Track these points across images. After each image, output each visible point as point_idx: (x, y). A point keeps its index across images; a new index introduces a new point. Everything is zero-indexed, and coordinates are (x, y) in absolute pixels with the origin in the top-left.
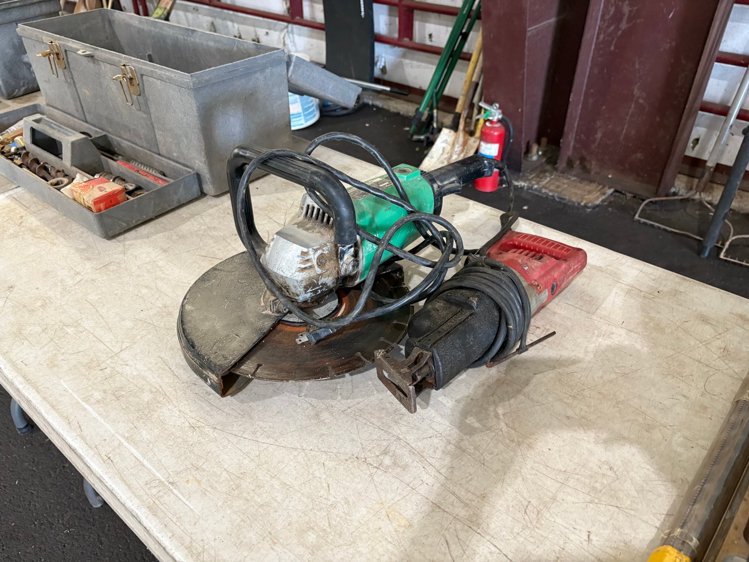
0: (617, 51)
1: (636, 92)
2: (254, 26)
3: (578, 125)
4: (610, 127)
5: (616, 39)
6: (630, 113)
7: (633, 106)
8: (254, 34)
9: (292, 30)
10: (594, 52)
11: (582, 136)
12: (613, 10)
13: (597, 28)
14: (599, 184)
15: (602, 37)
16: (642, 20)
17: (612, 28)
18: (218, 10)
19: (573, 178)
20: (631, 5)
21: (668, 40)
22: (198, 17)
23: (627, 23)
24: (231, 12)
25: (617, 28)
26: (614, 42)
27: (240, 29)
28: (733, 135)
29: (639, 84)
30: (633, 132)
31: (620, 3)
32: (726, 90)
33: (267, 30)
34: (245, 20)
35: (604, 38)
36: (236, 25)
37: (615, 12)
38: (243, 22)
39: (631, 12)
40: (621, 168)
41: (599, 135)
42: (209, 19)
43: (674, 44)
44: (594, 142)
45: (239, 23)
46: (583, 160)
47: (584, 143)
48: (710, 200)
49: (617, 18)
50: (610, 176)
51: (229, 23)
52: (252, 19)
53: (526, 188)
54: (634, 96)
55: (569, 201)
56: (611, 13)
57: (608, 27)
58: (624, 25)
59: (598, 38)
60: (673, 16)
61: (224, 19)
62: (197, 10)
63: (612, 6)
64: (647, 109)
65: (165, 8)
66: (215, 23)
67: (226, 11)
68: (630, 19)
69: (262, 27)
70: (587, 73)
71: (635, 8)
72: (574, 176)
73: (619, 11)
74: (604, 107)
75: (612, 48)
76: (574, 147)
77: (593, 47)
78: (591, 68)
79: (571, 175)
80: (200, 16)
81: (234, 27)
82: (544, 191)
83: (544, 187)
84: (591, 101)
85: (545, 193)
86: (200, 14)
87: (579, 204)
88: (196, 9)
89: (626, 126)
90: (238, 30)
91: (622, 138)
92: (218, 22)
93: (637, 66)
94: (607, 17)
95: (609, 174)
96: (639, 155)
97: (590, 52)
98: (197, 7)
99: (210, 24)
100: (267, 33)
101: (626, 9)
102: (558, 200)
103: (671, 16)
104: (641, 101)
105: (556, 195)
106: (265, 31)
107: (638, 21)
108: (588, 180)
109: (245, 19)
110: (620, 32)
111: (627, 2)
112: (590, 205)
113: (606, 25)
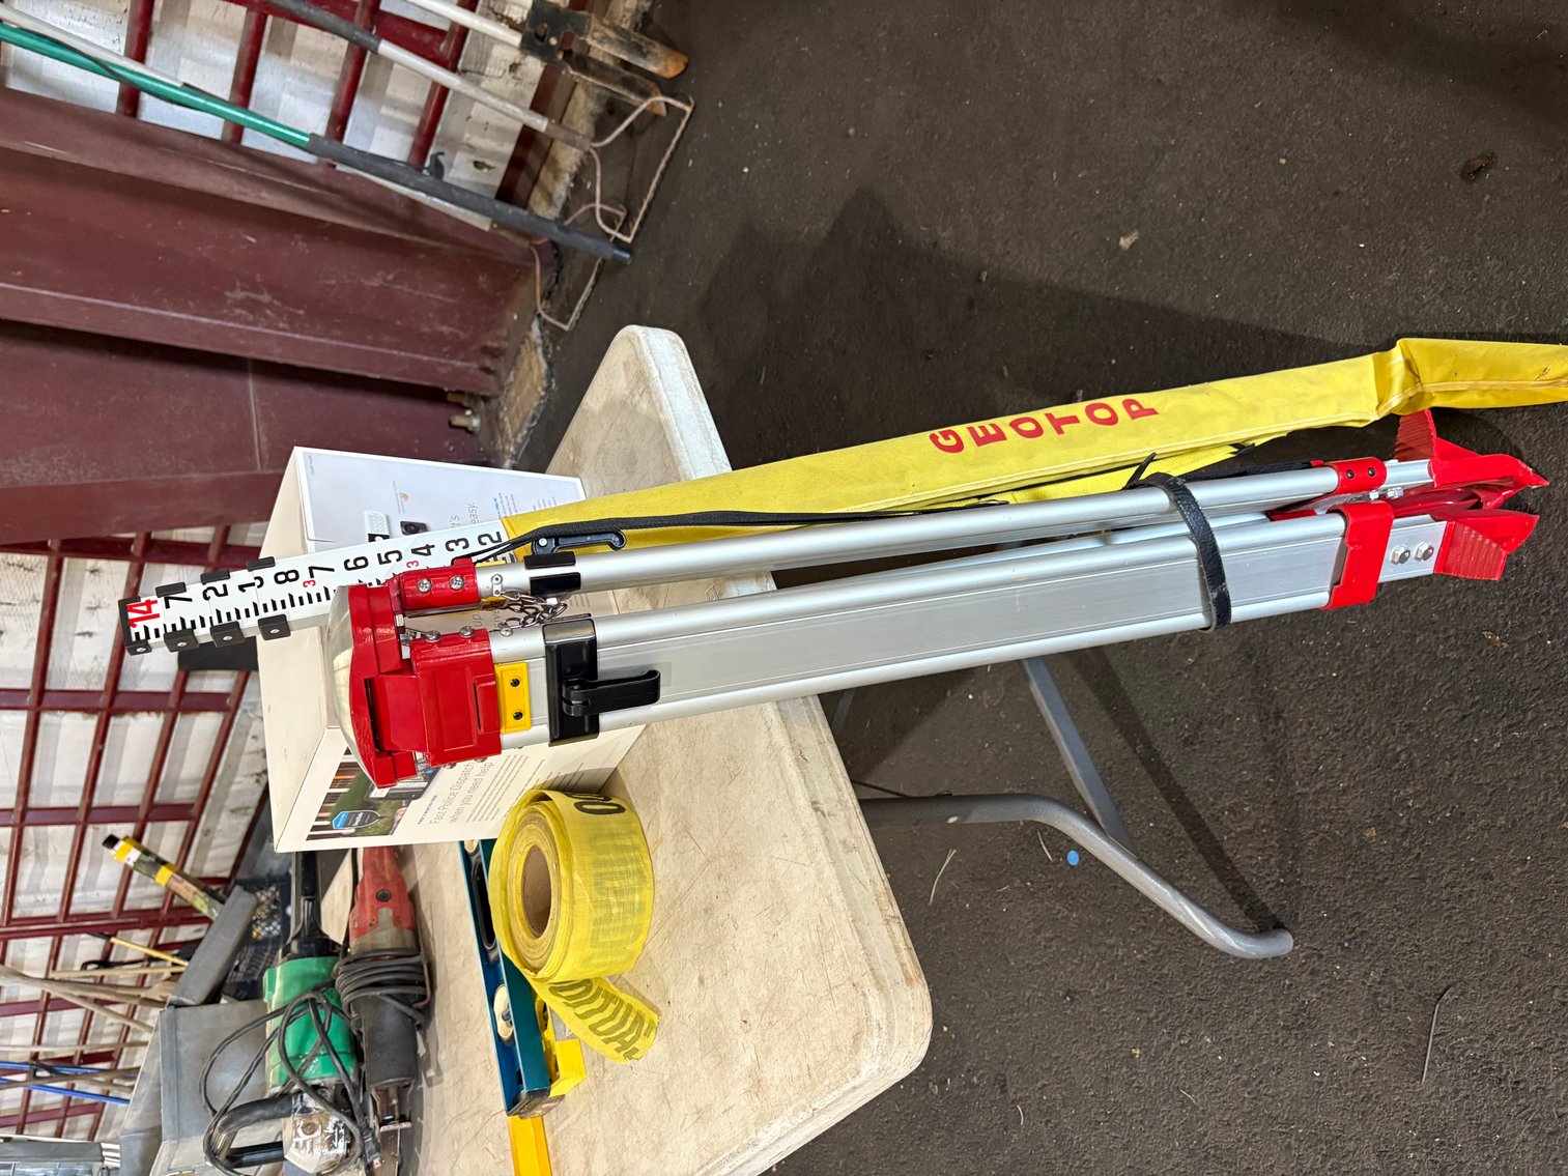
0: (306, 306)
1: (375, 283)
2: (241, 754)
3: (425, 354)
4: (431, 315)
5: (286, 308)
6: (410, 290)
7: (398, 287)
8: (254, 756)
9: (250, 704)
10: (307, 335)
11: (445, 350)
12: (238, 311)
13: (267, 331)
14: (523, 343)
15: (281, 325)
16: (258, 275)
17: (268, 312)
18: (209, 801)
19: (511, 378)
20: (232, 288)
21: (293, 243)
22: (220, 831)
23: (261, 293)
24: (215, 784)
25: (270, 306)
26: (291, 310)
27: (245, 773)
28: (469, 118)
29: (362, 280)
30: (442, 286)
31: (229, 301)
32: (391, 129)
33: (249, 737)
34: (229, 766)
35: (284, 322)
36: (237, 779)
37: (243, 308)
38: (233, 770)
39: (243, 289)
40: (502, 301)
41: (445, 329)
42: (224, 816)
43: (297, 236)
44: (457, 335)
45: (234, 774)
46: (486, 350)
47: (458, 348)
48: (571, 176)
49: (253, 306)
50: (516, 317)
51: (234, 788)
52: (228, 755)
53: (514, 462)
54: (381, 286)
55: (538, 411)
56: (244, 312)
57: (266, 316)
58: (265, 298)
59: (283, 330)
60: (252, 236)
61: (226, 795)
62: (208, 831)
63: (233, 312)
64: (405, 270)
65: (195, 893)
66: (233, 807)
67: (213, 792)
68: (255, 288)
69: (244, 743)
70: (341, 343)
71: (238, 283)
72: (508, 374)
73: (240, 304)
74: (398, 323)
75: (301, 312)
76: (463, 360)
77: (298, 336)
78: (332, 338)
79: (506, 378)
80: (219, 827)
81: (240, 783)
82: (519, 440)
83: (515, 436)
84: (387, 338)
85: (522, 438)
86: (215, 827)
87: (542, 398)
88: (207, 833)
89: (432, 295)
90: (245, 776)
91: (451, 301)
92: (230, 803)
93: (334, 282)
94: (251, 318)
95: (512, 317)
96: (481, 279)
97: (306, 341)
98: (203, 831)
99: (234, 815)
100: (254, 737)
101: (240, 295)
102: (535, 423)
103: (252, 240)
104: (391, 277)
105: (527, 425)
106: (249, 740)
107: (259, 280)
108: (516, 356)
109: (227, 765)
110: (276, 302)
111: (228, 294)
112: (545, 384)
113: (263, 320)
